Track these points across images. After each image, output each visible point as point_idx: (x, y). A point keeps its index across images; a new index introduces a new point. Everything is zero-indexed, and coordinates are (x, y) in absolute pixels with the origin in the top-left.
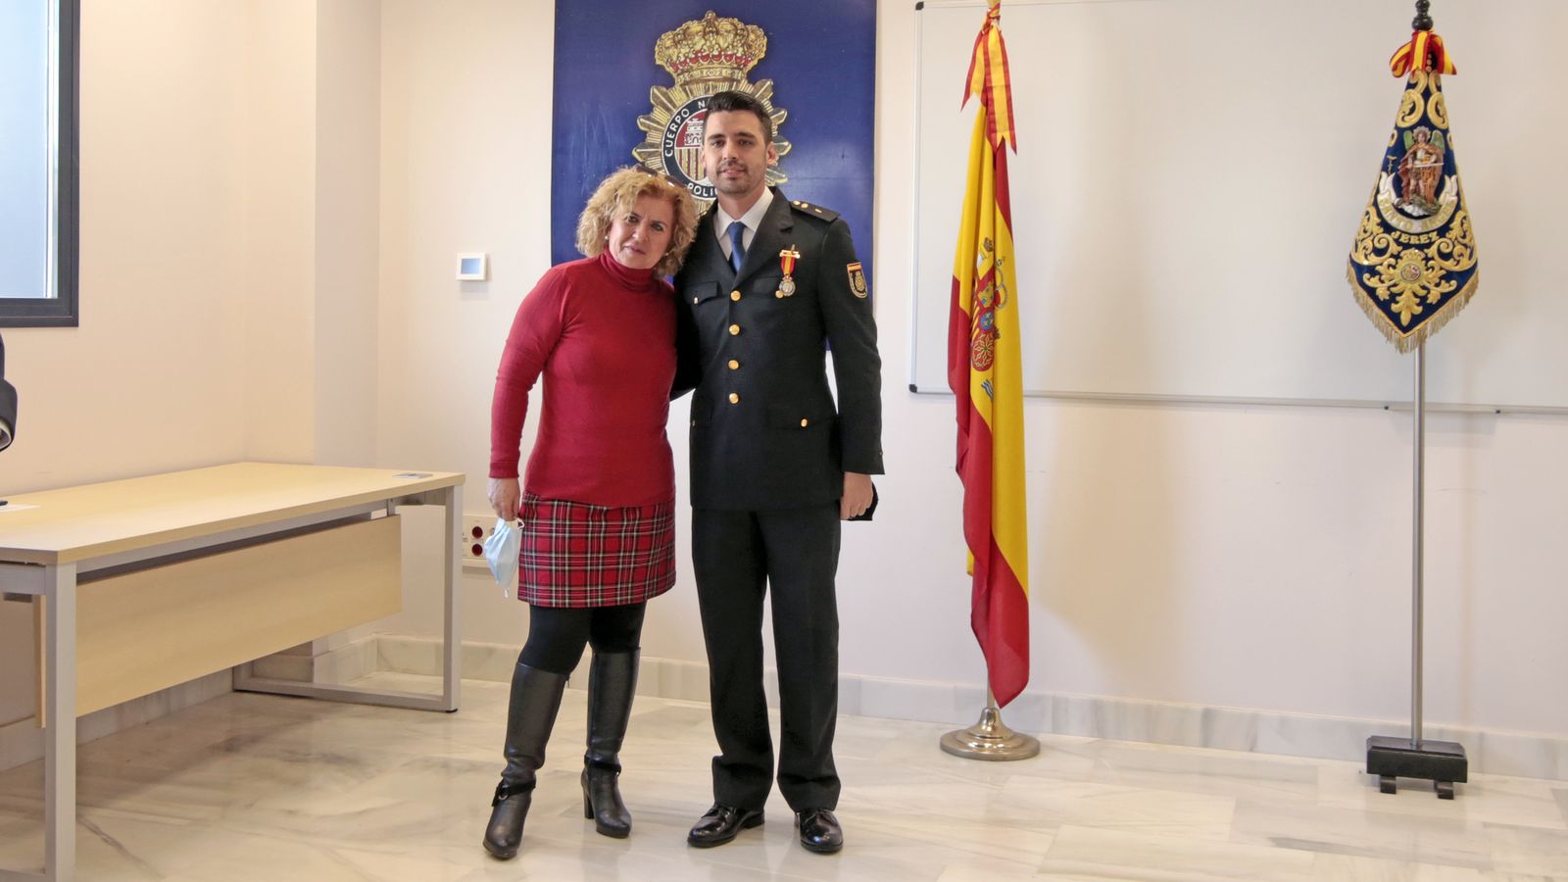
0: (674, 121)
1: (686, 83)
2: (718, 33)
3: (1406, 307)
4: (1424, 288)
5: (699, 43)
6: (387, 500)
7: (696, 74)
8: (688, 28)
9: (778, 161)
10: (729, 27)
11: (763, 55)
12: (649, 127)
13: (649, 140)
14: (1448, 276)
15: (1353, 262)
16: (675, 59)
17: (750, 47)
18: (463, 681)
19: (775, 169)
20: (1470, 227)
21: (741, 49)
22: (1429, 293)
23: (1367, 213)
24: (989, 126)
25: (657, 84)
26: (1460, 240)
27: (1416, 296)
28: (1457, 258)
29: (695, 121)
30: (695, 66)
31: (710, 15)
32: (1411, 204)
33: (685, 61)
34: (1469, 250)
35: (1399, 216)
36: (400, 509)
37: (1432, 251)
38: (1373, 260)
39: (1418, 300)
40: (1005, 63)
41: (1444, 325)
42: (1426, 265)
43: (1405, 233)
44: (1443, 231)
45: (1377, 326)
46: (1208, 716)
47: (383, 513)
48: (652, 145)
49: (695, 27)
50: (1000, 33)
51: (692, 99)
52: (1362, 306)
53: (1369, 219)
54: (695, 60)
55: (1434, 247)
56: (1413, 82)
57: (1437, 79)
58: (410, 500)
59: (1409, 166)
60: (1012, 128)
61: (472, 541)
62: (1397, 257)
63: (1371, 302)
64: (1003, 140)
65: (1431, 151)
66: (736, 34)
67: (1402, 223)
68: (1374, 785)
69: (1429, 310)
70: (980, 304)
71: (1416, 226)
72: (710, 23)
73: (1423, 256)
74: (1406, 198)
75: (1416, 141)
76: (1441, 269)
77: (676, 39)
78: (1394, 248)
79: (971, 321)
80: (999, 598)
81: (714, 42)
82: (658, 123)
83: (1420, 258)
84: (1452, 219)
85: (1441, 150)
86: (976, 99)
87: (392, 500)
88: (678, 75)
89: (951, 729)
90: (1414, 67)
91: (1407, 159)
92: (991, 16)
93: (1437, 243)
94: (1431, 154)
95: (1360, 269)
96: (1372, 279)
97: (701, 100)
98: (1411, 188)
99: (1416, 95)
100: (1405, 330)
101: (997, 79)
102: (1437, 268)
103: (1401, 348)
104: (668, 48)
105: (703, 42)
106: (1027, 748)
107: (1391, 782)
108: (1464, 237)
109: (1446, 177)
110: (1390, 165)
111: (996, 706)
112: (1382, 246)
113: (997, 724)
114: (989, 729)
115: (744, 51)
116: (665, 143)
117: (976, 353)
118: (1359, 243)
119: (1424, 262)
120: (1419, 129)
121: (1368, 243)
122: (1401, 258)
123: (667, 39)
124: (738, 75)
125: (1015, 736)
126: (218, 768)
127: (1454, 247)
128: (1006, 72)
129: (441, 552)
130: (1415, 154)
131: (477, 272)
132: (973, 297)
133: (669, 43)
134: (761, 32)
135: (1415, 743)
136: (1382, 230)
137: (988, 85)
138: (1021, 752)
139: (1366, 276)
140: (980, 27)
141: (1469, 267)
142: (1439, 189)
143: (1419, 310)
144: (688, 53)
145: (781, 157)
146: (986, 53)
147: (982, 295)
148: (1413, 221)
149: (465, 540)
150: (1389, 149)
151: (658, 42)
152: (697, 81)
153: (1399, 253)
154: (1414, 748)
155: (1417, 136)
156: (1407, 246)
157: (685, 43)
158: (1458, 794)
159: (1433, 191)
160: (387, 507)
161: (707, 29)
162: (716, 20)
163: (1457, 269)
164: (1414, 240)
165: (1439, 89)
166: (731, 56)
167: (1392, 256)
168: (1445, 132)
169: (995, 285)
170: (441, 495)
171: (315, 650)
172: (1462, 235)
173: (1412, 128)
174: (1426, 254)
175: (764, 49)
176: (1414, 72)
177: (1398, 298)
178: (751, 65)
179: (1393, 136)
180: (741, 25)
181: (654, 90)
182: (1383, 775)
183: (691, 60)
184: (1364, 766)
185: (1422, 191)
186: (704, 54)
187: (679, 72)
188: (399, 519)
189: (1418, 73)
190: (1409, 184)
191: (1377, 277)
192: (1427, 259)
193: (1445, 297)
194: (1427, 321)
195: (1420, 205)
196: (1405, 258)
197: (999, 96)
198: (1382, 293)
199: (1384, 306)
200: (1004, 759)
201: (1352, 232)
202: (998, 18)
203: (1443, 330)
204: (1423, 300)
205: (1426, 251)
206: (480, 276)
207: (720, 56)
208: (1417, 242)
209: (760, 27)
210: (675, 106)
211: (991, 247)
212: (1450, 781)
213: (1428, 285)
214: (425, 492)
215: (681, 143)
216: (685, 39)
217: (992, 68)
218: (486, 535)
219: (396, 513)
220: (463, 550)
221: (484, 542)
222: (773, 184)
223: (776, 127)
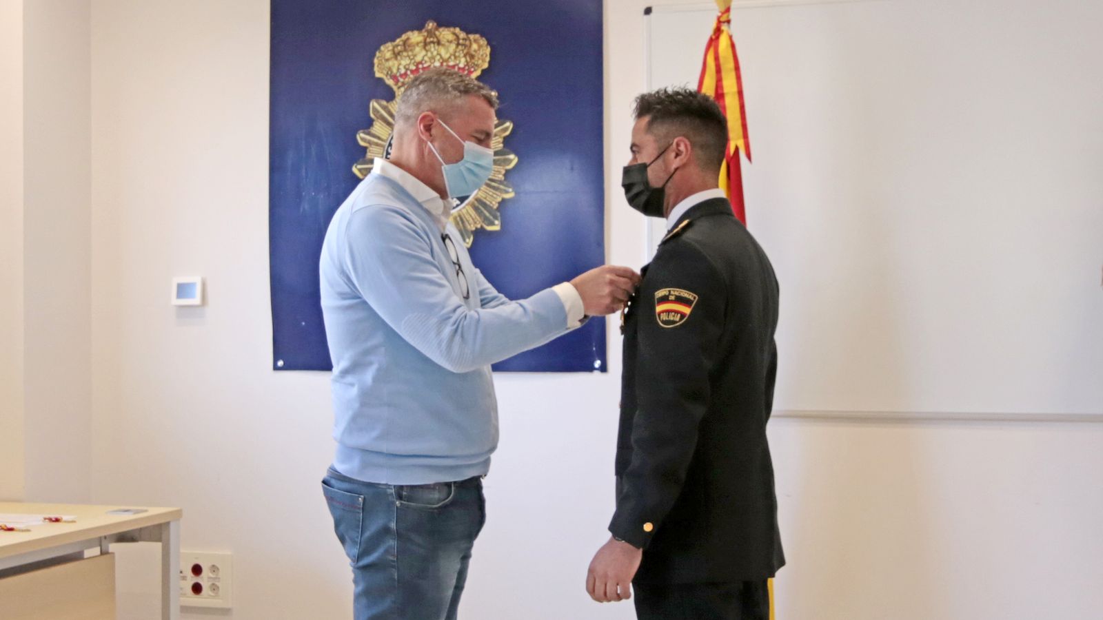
2: (439, 43)
5: (420, 54)
6: (100, 538)
8: (408, 39)
9: (505, 175)
10: (451, 37)
11: (486, 66)
12: (369, 142)
13: (369, 155)
16: (395, 71)
17: (472, 57)
19: (501, 182)
21: (463, 60)
25: (377, 97)
31: (431, 25)
33: (406, 74)
36: (113, 547)
40: (737, 68)
47: (96, 551)
49: (415, 37)
50: (731, 37)
54: (416, 72)
58: (123, 538)
60: (745, 136)
61: (191, 579)
64: (737, 149)
66: (458, 44)
72: (430, 34)
77: (396, 50)
81: (435, 53)
82: (379, 138)
87: (105, 537)
88: (399, 88)
92: (722, 19)
101: (729, 85)
104: (387, 60)
105: (424, 53)
115: (466, 61)
123: (386, 50)
128: (739, 78)
129: (159, 592)
131: (191, 296)
133: (388, 55)
134: (483, 42)
137: (720, 92)
140: (709, 32)
144: (409, 65)
145: (507, 171)
146: (717, 58)
149: (184, 578)
151: (378, 54)
157: (405, 54)
160: (101, 546)
161: (428, 40)
162: (437, 29)
166: (453, 67)
170: (157, 532)
175: (488, 59)
178: (474, 76)
180: (462, 35)
181: (374, 104)
183: (412, 72)
186: (425, 65)
187: (400, 84)
188: (114, 557)
197: (731, 102)
202: (728, 22)
206: (196, 300)
207: (441, 67)
209: (482, 35)
214: (141, 529)
216: (405, 50)
217: (724, 74)
218: (206, 572)
219: (110, 551)
220: (181, 589)
221: (203, 580)
222: (499, 199)
223: (501, 140)
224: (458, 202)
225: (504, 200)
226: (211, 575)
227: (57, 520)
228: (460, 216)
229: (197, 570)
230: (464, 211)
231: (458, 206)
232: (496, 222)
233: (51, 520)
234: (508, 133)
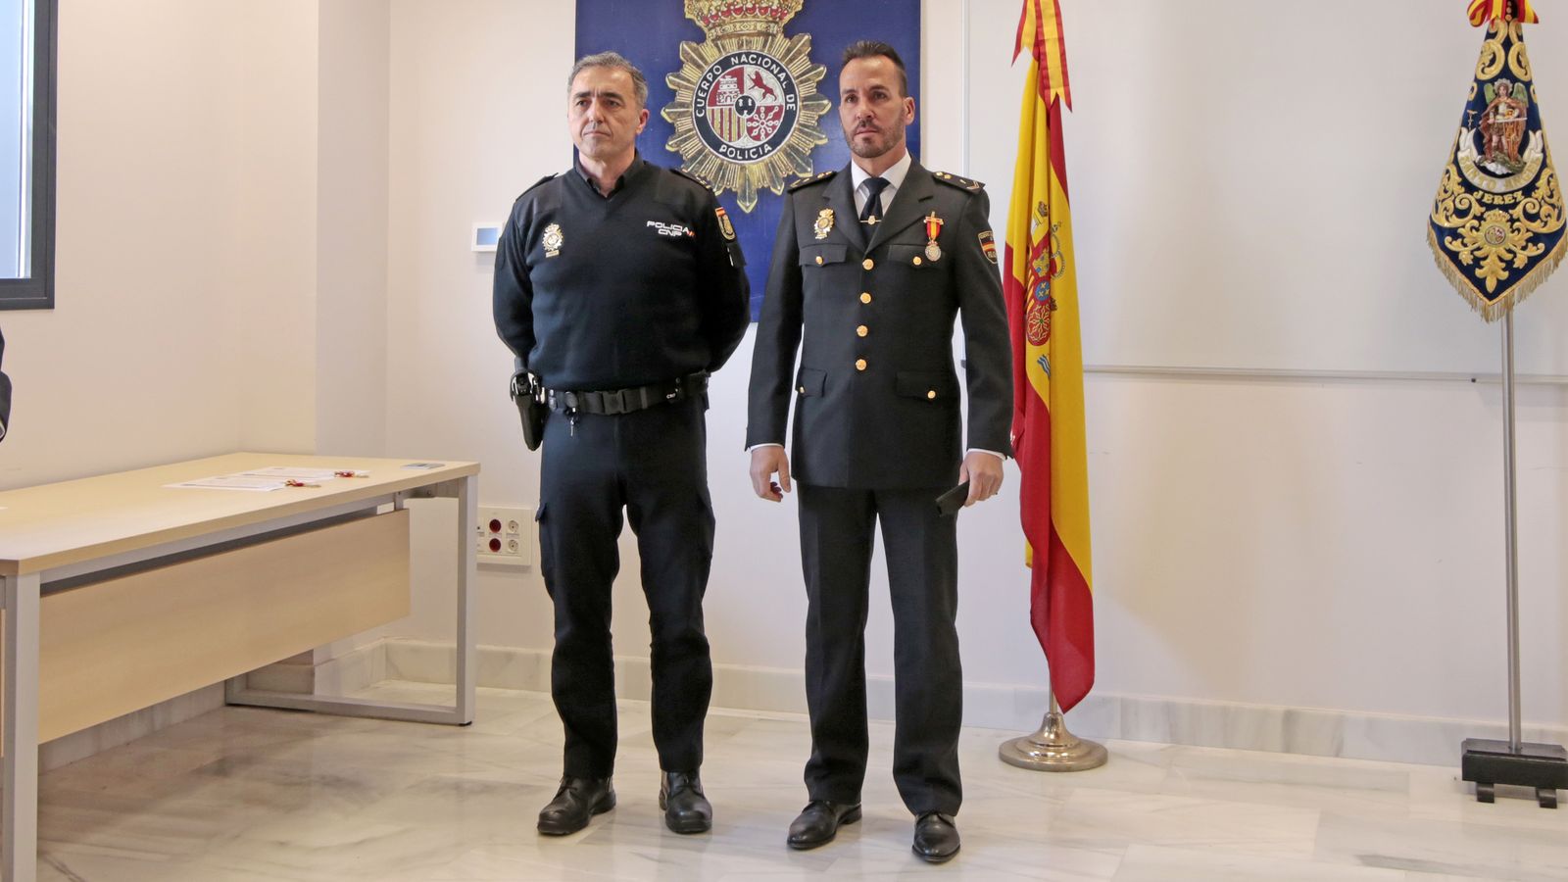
0: (705, 79)
1: (718, 38)
3: (1492, 272)
4: (1510, 251)
6: (394, 494)
7: (729, 28)
9: (817, 121)
11: (800, 8)
12: (678, 85)
13: (679, 99)
14: (1535, 239)
15: (1433, 225)
16: (705, 12)
18: (479, 690)
19: (814, 129)
20: (1557, 186)
21: (776, 2)
22: (1515, 256)
23: (1448, 172)
24: (1042, 82)
25: (687, 40)
26: (1547, 199)
27: (1501, 260)
28: (1545, 219)
29: (728, 78)
30: (727, 20)
32: (1493, 161)
33: (717, 15)
34: (1557, 211)
35: (1481, 174)
36: (408, 503)
37: (1517, 212)
38: (1455, 221)
39: (1503, 265)
40: (1058, 14)
41: (1532, 291)
42: (1511, 227)
43: (1488, 192)
44: (1528, 190)
45: (1461, 292)
46: (1289, 718)
47: (390, 507)
48: (682, 105)
51: (724, 55)
52: (1445, 271)
53: (1449, 178)
54: (728, 13)
55: (1520, 208)
56: (1492, 31)
57: (1518, 28)
58: (418, 493)
59: (1491, 121)
60: (1066, 84)
61: (489, 536)
62: (1480, 218)
63: (1453, 267)
64: (1057, 97)
65: (1513, 105)
67: (1485, 182)
68: (1470, 793)
69: (1516, 275)
70: (1035, 273)
71: (1500, 186)
73: (1508, 217)
74: (1489, 156)
75: (1497, 95)
76: (1528, 231)
78: (1477, 209)
79: (1025, 292)
80: (1061, 592)
82: (689, 81)
83: (1504, 220)
84: (1537, 178)
85: (1524, 105)
86: (1027, 54)
87: (399, 493)
88: (710, 29)
89: (1011, 736)
90: (1493, 16)
91: (1488, 114)
93: (1523, 203)
94: (1513, 108)
95: (1441, 232)
96: (1454, 242)
97: (734, 56)
98: (1493, 144)
99: (1496, 45)
100: (1491, 296)
101: (1050, 31)
102: (1523, 230)
103: (1487, 316)
104: (698, 1)
106: (1094, 757)
107: (1489, 789)
108: (1551, 196)
109: (1531, 133)
110: (1470, 121)
111: (1059, 710)
112: (1463, 206)
113: (1060, 730)
114: (1052, 736)
115: (780, 3)
116: (696, 103)
117: (1032, 326)
118: (1440, 204)
119: (1509, 223)
120: (1500, 81)
121: (1449, 204)
122: (1485, 220)
124: (774, 28)
125: (1080, 743)
126: (205, 795)
127: (1541, 207)
128: (1059, 24)
130: (1496, 108)
132: (1028, 266)
135: (1514, 747)
136: (1463, 190)
137: (1040, 39)
138: (1087, 762)
139: (1448, 239)
141: (1557, 229)
142: (1523, 145)
143: (1505, 275)
144: (720, 6)
145: (820, 117)
146: (1037, 4)
147: (1036, 264)
148: (1496, 180)
149: (482, 534)
150: (1469, 103)
152: (730, 36)
153: (1482, 214)
154: (1514, 752)
155: (1499, 89)
156: (1490, 207)
158: (1561, 802)
159: (1516, 149)
160: (394, 501)
163: (1545, 230)
164: (1498, 200)
165: (1520, 38)
166: (766, 9)
167: (1475, 217)
168: (1528, 84)
169: (1050, 253)
170: (454, 487)
171: (316, 659)
172: (1549, 193)
173: (1492, 81)
174: (1511, 215)
175: (802, 2)
176: (1493, 22)
177: (1482, 263)
178: (787, 19)
179: (1473, 89)
181: (684, 46)
182: (1481, 781)
183: (723, 12)
184: (1459, 772)
185: (1506, 147)
187: (711, 26)
188: (408, 513)
189: (1498, 21)
190: (1491, 140)
191: (1460, 240)
192: (1512, 221)
193: (1533, 261)
194: (1514, 286)
195: (1504, 163)
196: (1488, 219)
197: (1051, 50)
198: (1466, 258)
199: (1468, 271)
200: (1069, 769)
201: (1433, 192)
203: (1531, 297)
204: (1509, 265)
205: (1510, 211)
207: (754, 9)
208: (1502, 203)
210: (706, 63)
211: (1046, 211)
212: (1553, 787)
213: (1514, 248)
214: (436, 484)
215: (713, 103)
217: (1044, 21)
218: (504, 529)
219: (405, 507)
220: (479, 545)
221: (502, 536)
222: (812, 146)
223: (815, 85)
224: (770, 149)
225: (816, 146)
226: (510, 531)
227: (349, 475)
228: (771, 162)
229: (495, 526)
230: (776, 157)
231: (769, 152)
232: (809, 169)
233: (342, 474)
234: (821, 78)
